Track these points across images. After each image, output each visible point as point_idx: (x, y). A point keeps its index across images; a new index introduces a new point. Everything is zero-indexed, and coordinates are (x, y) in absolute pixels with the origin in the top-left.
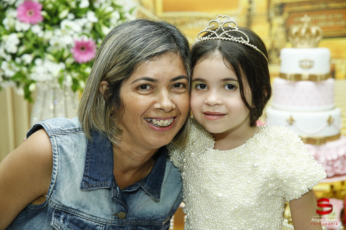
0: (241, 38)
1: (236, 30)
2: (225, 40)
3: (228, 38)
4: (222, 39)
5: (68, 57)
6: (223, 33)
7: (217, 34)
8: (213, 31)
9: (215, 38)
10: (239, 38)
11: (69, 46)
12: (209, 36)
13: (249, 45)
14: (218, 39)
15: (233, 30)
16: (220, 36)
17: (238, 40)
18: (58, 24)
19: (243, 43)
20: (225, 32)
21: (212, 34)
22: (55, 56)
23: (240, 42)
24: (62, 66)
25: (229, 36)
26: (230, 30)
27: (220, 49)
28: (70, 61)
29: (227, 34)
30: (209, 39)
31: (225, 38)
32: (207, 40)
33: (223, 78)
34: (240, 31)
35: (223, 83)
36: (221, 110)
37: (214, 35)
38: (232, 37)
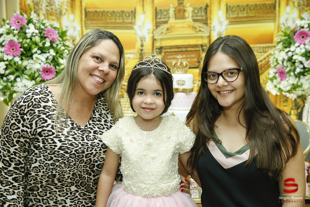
0: (164, 67)
1: (160, 63)
2: (155, 68)
3: (157, 68)
4: (153, 68)
5: (37, 77)
6: (154, 64)
7: (151, 65)
8: (148, 63)
9: (150, 67)
10: (163, 68)
11: (38, 70)
12: (146, 65)
13: (167, 72)
14: (152, 68)
15: (159, 63)
16: (153, 66)
17: (162, 69)
18: (31, 57)
19: (165, 71)
20: (155, 64)
21: (148, 64)
22: (29, 76)
23: (163, 70)
24: (34, 82)
25: (158, 66)
26: (158, 63)
27: (154, 73)
28: (39, 79)
29: (157, 65)
30: (146, 67)
31: (155, 67)
32: (145, 67)
33: (155, 90)
34: (163, 64)
35: (154, 92)
36: (153, 107)
37: (149, 65)
38: (159, 67)
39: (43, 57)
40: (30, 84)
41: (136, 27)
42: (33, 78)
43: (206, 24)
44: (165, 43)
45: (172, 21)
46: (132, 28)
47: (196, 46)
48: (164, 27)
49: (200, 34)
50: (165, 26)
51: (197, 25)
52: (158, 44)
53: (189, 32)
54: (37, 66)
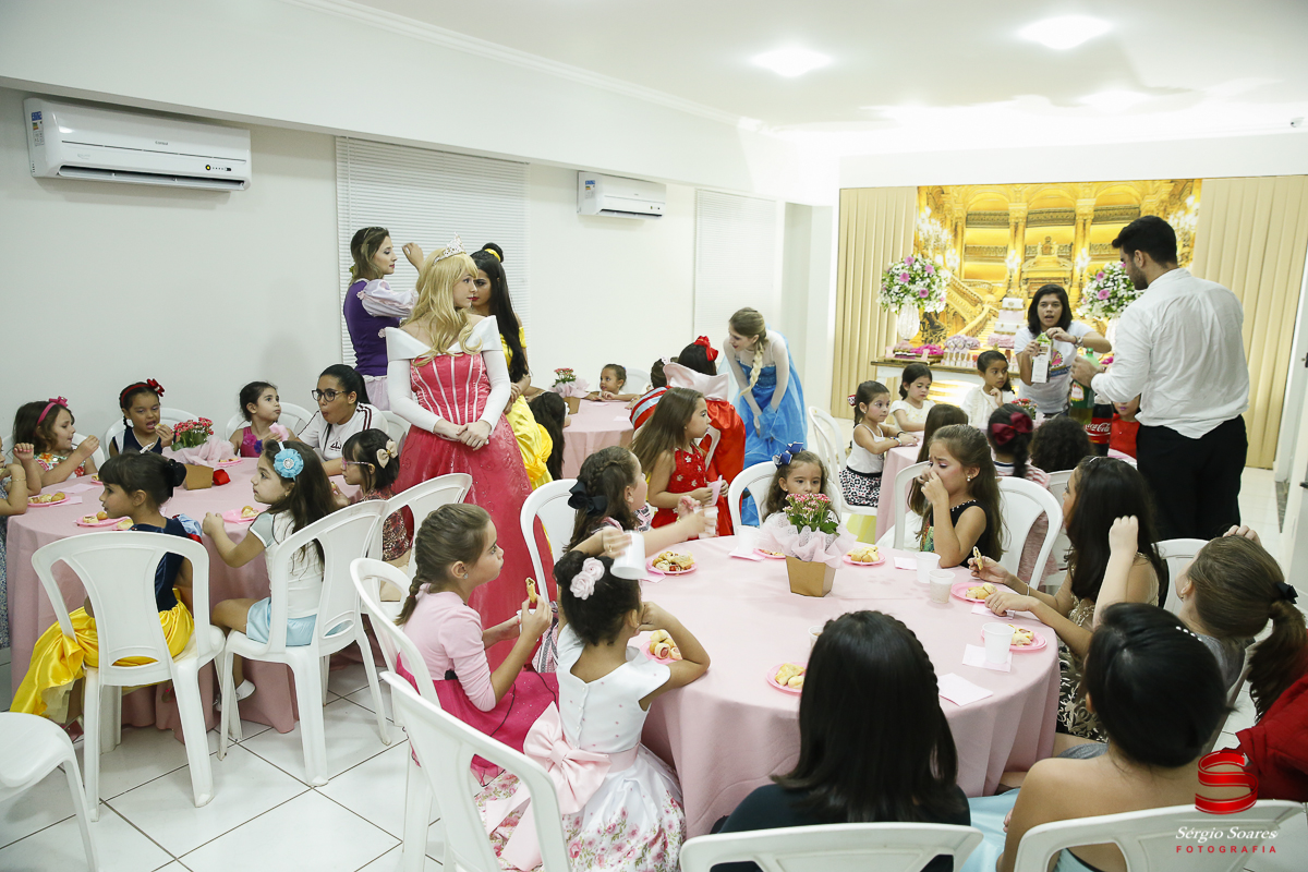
39: (922, 284)
40: (912, 299)
41: (1007, 260)
42: (914, 296)
43: (1070, 260)
44: (1031, 276)
45: (1039, 256)
46: (1003, 261)
47: (1059, 279)
48: (1031, 261)
49: (1064, 268)
50: (1033, 261)
51: (1061, 260)
52: (1024, 276)
53: (1054, 266)
54: (918, 289)
